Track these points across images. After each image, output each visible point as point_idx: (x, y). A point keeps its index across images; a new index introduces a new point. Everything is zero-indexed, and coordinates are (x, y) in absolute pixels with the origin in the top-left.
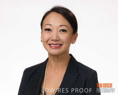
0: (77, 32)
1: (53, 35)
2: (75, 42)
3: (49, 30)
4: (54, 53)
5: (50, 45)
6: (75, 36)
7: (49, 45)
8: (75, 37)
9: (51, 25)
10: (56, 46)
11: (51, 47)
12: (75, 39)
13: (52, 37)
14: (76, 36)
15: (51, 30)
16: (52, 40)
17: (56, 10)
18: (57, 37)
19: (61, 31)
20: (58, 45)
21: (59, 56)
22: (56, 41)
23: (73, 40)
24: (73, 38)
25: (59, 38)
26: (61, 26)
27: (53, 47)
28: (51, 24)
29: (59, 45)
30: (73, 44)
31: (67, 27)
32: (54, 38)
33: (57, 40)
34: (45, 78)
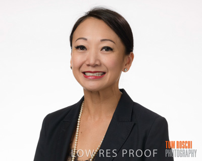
0: (132, 51)
1: (90, 56)
2: (128, 69)
3: (82, 48)
4: (91, 88)
5: (84, 73)
6: (129, 58)
8: (128, 61)
9: (86, 39)
10: (95, 74)
11: (86, 77)
12: (129, 63)
13: (88, 60)
14: (131, 59)
16: (88, 65)
17: (96, 14)
18: (97, 59)
19: (104, 50)
20: (97, 74)
21: (101, 93)
22: (95, 66)
23: (126, 65)
24: (126, 62)
25: (100, 61)
26: (103, 40)
27: (90, 78)
28: (85, 37)
29: (100, 73)
30: (125, 71)
31: (114, 42)
32: (92, 62)
33: (97, 65)
34: (77, 131)
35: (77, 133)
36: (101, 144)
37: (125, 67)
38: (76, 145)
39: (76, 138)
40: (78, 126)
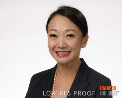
0: (87, 34)
1: (60, 41)
3: (54, 36)
4: (62, 62)
5: (57, 52)
7: (55, 53)
8: (85, 40)
9: (56, 30)
10: (64, 53)
11: (58, 55)
14: (87, 39)
15: (57, 36)
16: (59, 48)
17: (61, 13)
19: (69, 36)
20: (65, 52)
22: (63, 48)
23: (84, 43)
25: (66, 44)
26: (67, 31)
27: (61, 55)
29: (67, 52)
30: (83, 48)
31: (75, 31)
33: (65, 47)
37: (83, 45)
40: (54, 84)
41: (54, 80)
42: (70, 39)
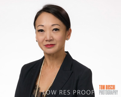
0: (70, 28)
2: (69, 39)
3: (42, 31)
8: (68, 33)
9: (43, 26)
13: (46, 37)
14: (70, 32)
15: (44, 30)
19: (54, 30)
23: (67, 36)
25: (52, 37)
26: (53, 25)
28: (43, 24)
30: (67, 40)
31: (59, 25)
32: (48, 38)
33: (51, 40)
34: (40, 75)
35: (40, 76)
36: (53, 81)
37: (67, 37)
38: (39, 83)
39: (39, 79)
40: (40, 72)
41: (41, 68)
42: (56, 33)
